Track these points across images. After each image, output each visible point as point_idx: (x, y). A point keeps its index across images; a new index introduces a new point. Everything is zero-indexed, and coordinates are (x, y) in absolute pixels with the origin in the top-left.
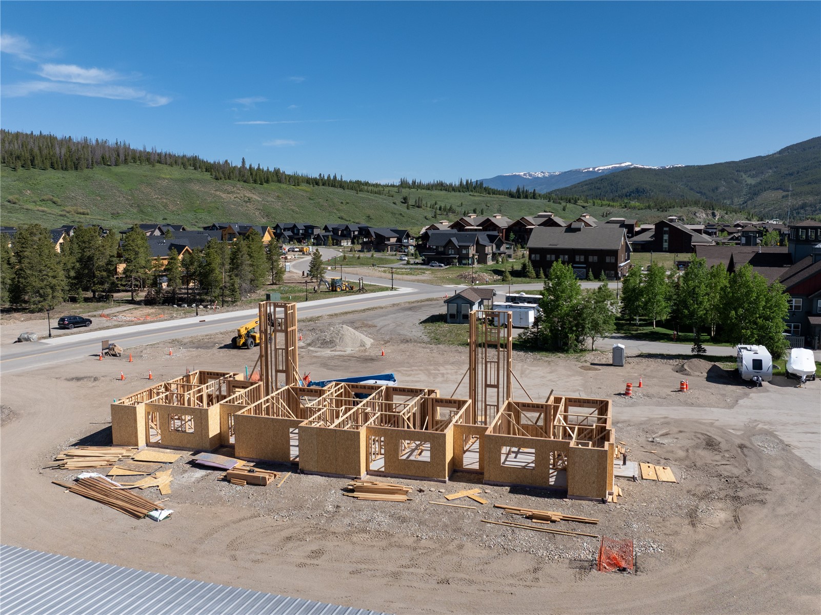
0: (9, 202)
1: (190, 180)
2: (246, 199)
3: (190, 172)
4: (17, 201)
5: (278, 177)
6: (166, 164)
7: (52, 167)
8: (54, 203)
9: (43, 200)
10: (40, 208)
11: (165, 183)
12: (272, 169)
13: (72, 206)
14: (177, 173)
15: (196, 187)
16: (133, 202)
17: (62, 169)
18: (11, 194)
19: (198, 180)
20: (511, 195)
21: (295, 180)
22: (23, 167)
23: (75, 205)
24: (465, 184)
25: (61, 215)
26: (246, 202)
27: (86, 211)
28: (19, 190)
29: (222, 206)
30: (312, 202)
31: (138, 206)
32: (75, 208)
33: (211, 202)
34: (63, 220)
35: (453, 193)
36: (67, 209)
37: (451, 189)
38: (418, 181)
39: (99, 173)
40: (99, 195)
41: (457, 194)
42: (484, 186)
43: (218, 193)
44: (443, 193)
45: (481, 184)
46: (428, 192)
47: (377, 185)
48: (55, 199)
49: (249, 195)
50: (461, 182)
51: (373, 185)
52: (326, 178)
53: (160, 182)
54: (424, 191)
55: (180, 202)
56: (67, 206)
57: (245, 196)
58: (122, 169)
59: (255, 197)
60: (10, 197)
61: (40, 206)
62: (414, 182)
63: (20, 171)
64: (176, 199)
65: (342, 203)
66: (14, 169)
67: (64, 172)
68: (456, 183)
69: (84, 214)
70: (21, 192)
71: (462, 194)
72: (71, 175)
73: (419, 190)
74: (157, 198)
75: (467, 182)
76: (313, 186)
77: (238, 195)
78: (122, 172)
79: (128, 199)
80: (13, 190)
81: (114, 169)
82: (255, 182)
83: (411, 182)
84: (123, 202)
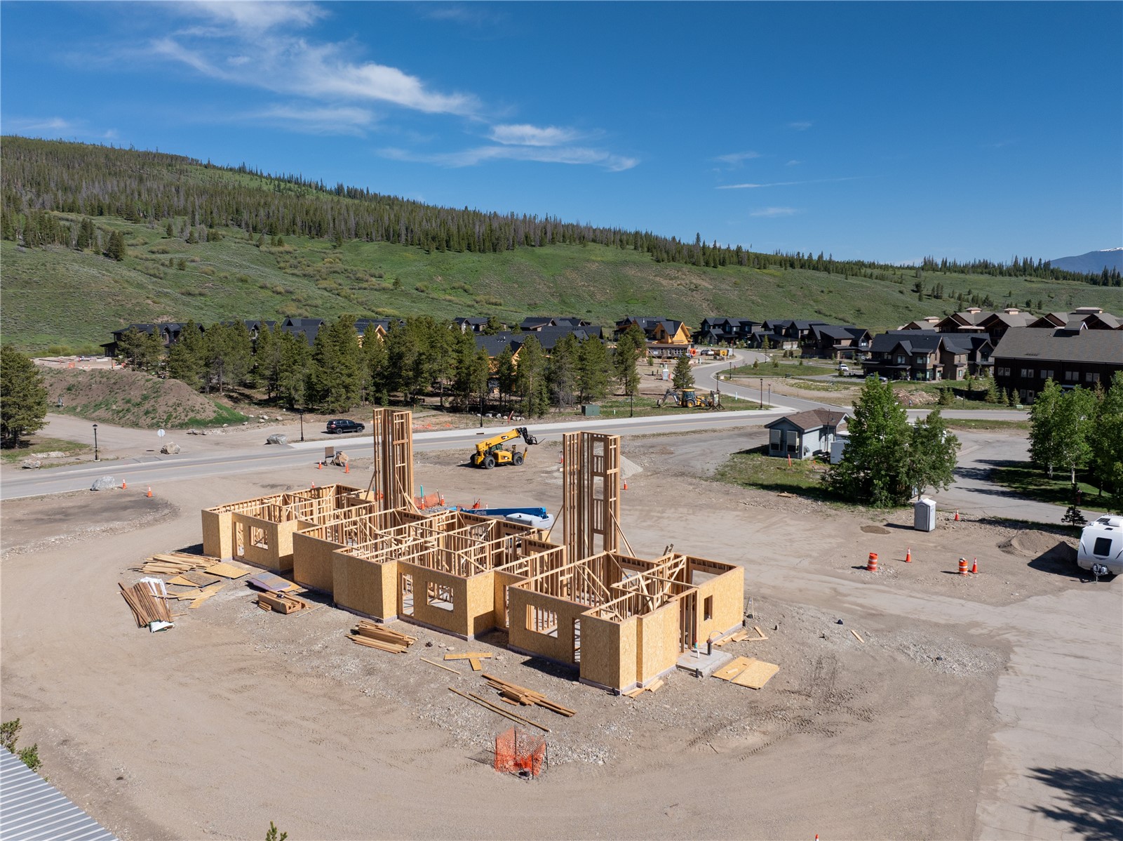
0: (417, 289)
1: (625, 263)
2: (693, 287)
3: (630, 254)
4: (425, 289)
5: (739, 257)
6: (602, 243)
7: (469, 249)
8: (465, 291)
9: (454, 288)
10: (448, 297)
11: (594, 267)
12: (733, 247)
13: (485, 295)
14: (610, 254)
15: (631, 272)
16: (554, 290)
17: (479, 251)
18: (421, 280)
19: (634, 263)
20: (1093, 281)
21: (762, 261)
22: (437, 249)
23: (489, 294)
24: (1022, 264)
25: (469, 306)
26: (692, 290)
27: (499, 301)
28: (430, 276)
29: (661, 296)
30: (780, 290)
31: (561, 295)
32: (487, 297)
33: (647, 291)
34: (470, 311)
35: (999, 278)
36: (478, 298)
37: (998, 271)
38: (950, 260)
39: (520, 256)
40: (516, 282)
41: (1007, 278)
42: (1052, 267)
43: (658, 279)
44: (986, 277)
45: (1047, 264)
46: (962, 276)
47: (886, 267)
48: (467, 287)
49: (696, 281)
50: (1016, 261)
51: (881, 267)
52: (806, 258)
53: (589, 265)
54: (955, 275)
55: (610, 291)
56: (479, 295)
57: (691, 283)
58: (547, 250)
59: (705, 284)
60: (419, 285)
61: (450, 294)
62: (944, 263)
63: (435, 253)
64: (606, 287)
65: (822, 292)
66: (428, 252)
67: (480, 254)
68: (1008, 262)
69: (496, 304)
70: (432, 279)
71: (1013, 279)
72: (488, 258)
73: (948, 273)
74: (584, 286)
75: (1025, 262)
76: (786, 269)
77: (683, 282)
78: (546, 254)
79: (549, 287)
80: (423, 277)
81: (538, 250)
82: (707, 264)
83: (939, 263)
84: (542, 290)
